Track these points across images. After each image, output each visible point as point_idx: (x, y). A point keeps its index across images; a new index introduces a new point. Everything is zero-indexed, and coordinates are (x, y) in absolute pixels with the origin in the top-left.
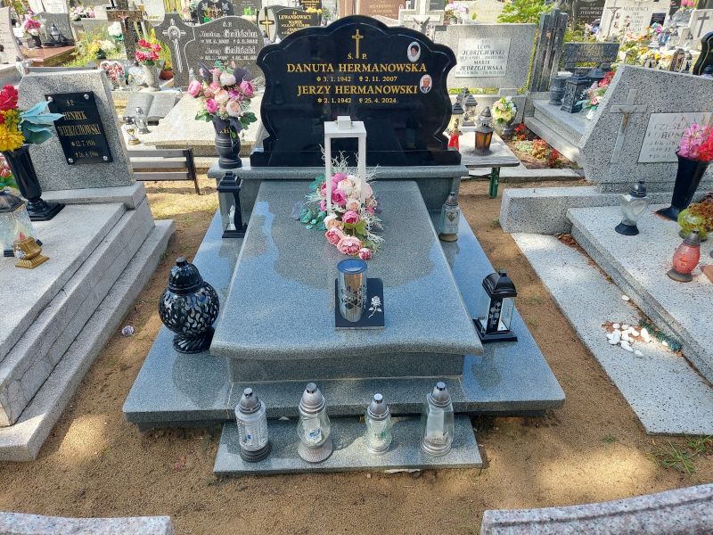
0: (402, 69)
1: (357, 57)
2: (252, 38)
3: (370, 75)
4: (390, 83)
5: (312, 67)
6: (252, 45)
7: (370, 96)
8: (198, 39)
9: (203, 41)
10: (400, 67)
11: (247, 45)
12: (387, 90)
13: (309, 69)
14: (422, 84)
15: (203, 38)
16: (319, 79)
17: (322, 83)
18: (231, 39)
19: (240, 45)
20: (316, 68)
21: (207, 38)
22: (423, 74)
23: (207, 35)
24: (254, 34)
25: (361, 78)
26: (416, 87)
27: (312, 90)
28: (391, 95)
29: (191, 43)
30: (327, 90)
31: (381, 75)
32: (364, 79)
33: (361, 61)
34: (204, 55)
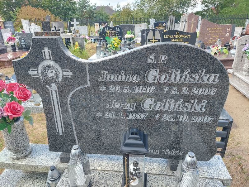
8: (96, 84)
9: (103, 88)
15: (105, 83)
18: (159, 85)
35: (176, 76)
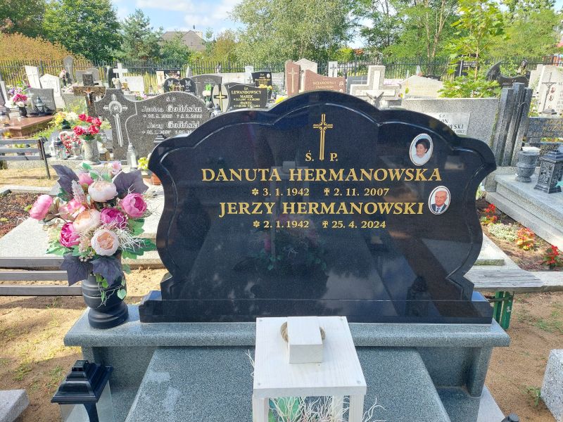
0: (399, 178)
1: (322, 158)
2: (197, 113)
3: (344, 186)
4: (378, 199)
5: (244, 173)
6: (196, 120)
7: (341, 217)
8: (141, 114)
9: (145, 116)
10: (395, 174)
11: (192, 119)
12: (371, 208)
13: (240, 178)
14: (432, 200)
15: (145, 113)
16: (255, 192)
17: (260, 198)
18: (174, 114)
19: (184, 120)
20: (251, 176)
21: (151, 113)
22: (435, 184)
23: (149, 110)
24: (199, 109)
25: (327, 191)
26: (421, 205)
27: (244, 208)
28: (378, 217)
29: (133, 117)
30: (269, 209)
31: (361, 186)
32: (332, 192)
33: (327, 164)
34: (146, 129)
35: (181, 108)
